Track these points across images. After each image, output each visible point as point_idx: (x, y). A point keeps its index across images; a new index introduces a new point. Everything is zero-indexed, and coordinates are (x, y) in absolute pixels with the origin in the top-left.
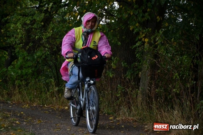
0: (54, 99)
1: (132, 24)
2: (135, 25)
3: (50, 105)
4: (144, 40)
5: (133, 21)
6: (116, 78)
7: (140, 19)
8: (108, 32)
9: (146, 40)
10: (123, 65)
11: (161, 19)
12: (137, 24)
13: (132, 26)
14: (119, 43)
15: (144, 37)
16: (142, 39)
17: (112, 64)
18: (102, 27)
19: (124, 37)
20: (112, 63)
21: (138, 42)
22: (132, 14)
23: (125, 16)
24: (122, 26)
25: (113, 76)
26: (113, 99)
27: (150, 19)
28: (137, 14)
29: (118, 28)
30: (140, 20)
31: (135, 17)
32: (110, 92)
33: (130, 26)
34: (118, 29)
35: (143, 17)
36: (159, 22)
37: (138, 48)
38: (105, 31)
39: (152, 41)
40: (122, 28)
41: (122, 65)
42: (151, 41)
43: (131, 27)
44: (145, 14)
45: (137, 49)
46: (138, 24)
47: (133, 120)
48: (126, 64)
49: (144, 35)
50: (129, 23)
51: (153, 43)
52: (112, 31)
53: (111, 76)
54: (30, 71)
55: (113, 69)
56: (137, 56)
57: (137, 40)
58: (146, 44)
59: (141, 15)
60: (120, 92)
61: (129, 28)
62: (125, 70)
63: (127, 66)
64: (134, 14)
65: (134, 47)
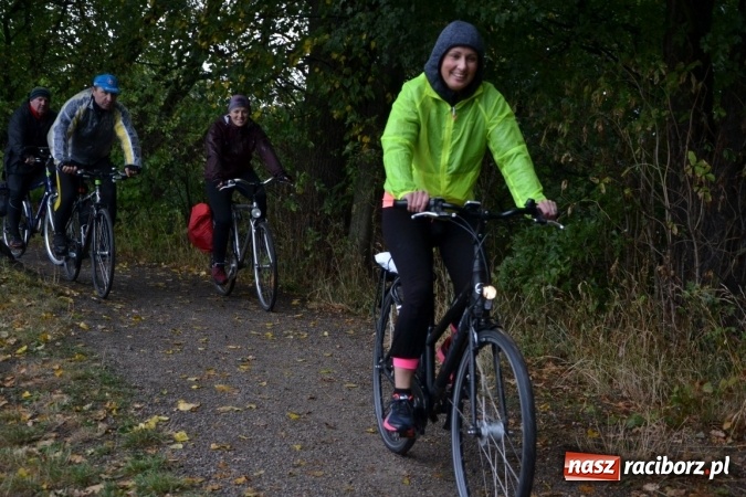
0: (181, 250)
1: (338, 106)
2: (343, 108)
3: (172, 264)
4: (361, 139)
5: (339, 101)
7: (352, 96)
9: (366, 139)
10: (317, 188)
12: (349, 108)
13: (337, 110)
14: (312, 144)
15: (361, 133)
16: (357, 136)
17: (296, 186)
19: (319, 133)
20: (297, 184)
21: (349, 144)
22: (337, 86)
24: (317, 112)
25: (297, 209)
28: (349, 87)
30: (354, 100)
31: (343, 94)
32: (292, 240)
33: (333, 110)
35: (360, 93)
40: (317, 114)
41: (315, 187)
43: (335, 112)
44: (364, 87)
47: (343, 310)
48: (323, 185)
49: (361, 130)
50: (329, 104)
53: (294, 209)
54: (137, 193)
55: (296, 194)
57: (346, 138)
58: (366, 150)
59: (358, 88)
60: (311, 242)
61: (332, 114)
62: (322, 196)
63: (325, 189)
64: (342, 86)
65: (344, 153)
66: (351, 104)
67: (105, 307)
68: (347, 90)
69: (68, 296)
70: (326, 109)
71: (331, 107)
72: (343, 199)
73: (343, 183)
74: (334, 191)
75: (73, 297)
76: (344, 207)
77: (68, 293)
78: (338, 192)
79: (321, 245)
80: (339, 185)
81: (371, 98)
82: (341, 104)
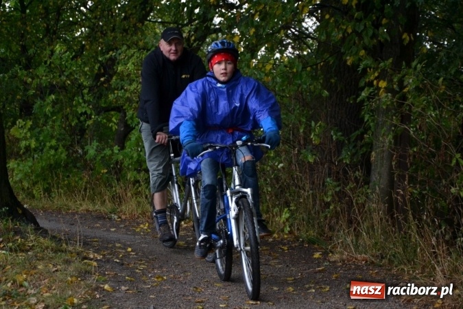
1: (351, 52)
2: (357, 53)
4: (378, 84)
5: (351, 47)
6: (321, 164)
8: (301, 71)
9: (383, 84)
10: (334, 136)
11: (412, 38)
12: (362, 53)
13: (350, 56)
14: (326, 93)
15: (376, 78)
16: (372, 81)
17: (312, 137)
18: (289, 62)
19: (333, 81)
20: (313, 134)
21: (366, 89)
22: (350, 31)
23: (337, 35)
24: (330, 59)
25: (315, 159)
26: (317, 207)
27: (389, 39)
28: (362, 31)
29: (320, 63)
30: (367, 44)
31: (357, 38)
32: (311, 192)
33: (347, 56)
34: (322, 64)
35: (374, 36)
36: (408, 44)
37: (368, 103)
38: (295, 70)
39: (395, 86)
40: (329, 62)
41: (332, 136)
42: (393, 86)
43: (348, 58)
44: (378, 30)
45: (365, 104)
46: (363, 51)
47: (366, 262)
48: (340, 133)
49: (376, 74)
50: (342, 50)
51: (398, 90)
52: (309, 69)
53: (311, 160)
55: (313, 145)
56: (366, 120)
57: (362, 84)
58: (383, 94)
59: (371, 32)
60: (330, 193)
61: (346, 61)
62: (340, 145)
63: (343, 138)
64: (354, 31)
65: (359, 100)
66: (365, 48)
67: (127, 269)
68: (360, 35)
69: (91, 259)
70: (339, 56)
71: (343, 54)
72: (362, 147)
73: (361, 130)
74: (352, 140)
75: (97, 260)
76: (363, 155)
77: (92, 256)
78: (356, 140)
79: (340, 195)
80: (358, 132)
81: (386, 40)
82: (354, 49)
